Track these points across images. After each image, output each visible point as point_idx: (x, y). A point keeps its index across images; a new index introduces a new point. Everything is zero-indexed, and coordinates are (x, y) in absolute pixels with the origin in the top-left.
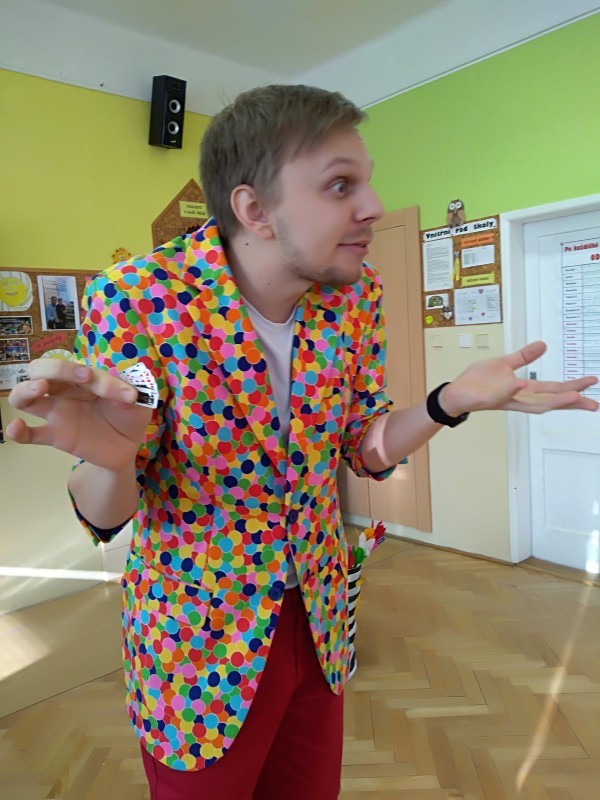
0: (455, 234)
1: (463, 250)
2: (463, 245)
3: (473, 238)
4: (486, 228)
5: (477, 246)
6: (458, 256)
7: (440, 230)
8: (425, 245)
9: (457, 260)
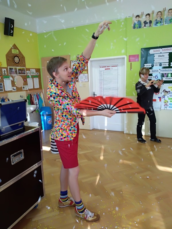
7: (75, 61)
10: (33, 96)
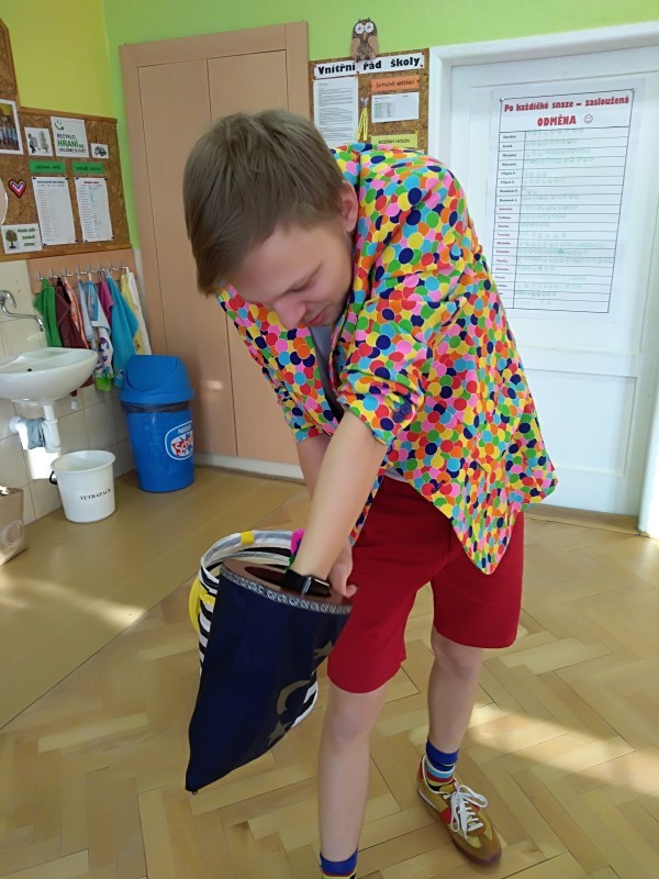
0: (362, 72)
1: (373, 97)
2: (374, 89)
3: (390, 80)
4: (409, 67)
5: (395, 92)
6: (364, 105)
7: (339, 64)
8: (316, 83)
9: (365, 111)
10: (75, 288)
